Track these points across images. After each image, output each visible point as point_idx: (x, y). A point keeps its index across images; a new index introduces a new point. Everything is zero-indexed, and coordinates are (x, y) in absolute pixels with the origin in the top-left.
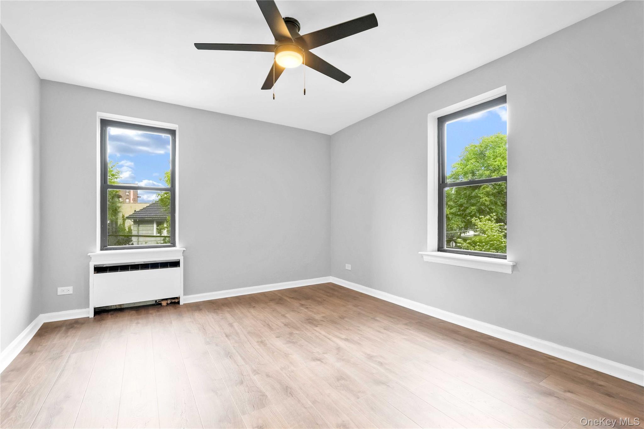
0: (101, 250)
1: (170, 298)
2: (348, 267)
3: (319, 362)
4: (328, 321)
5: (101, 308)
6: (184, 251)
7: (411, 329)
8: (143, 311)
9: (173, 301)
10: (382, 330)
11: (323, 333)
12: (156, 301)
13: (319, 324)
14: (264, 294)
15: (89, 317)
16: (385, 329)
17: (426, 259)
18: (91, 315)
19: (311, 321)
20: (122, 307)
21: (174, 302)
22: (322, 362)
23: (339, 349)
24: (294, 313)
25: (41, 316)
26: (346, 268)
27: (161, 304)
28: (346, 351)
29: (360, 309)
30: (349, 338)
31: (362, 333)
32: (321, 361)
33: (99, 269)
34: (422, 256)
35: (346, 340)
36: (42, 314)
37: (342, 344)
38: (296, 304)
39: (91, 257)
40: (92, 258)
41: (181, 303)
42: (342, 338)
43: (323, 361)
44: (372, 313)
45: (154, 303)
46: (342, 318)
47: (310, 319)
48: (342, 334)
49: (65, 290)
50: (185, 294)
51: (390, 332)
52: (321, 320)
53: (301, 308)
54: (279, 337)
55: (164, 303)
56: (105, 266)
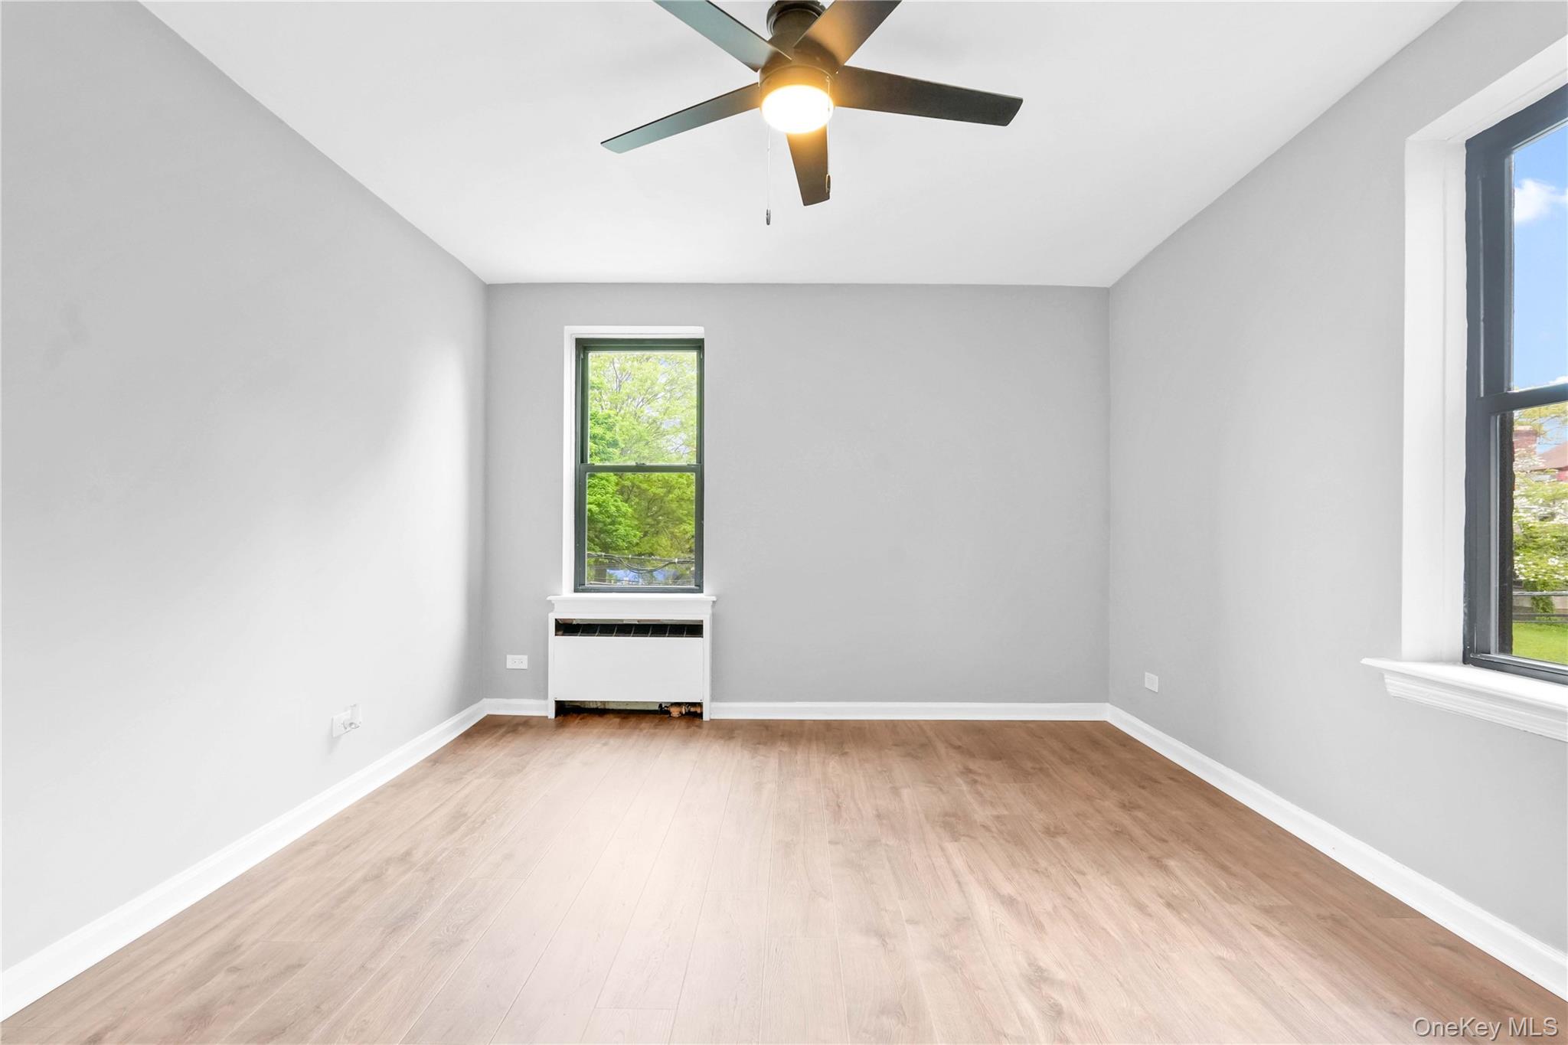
0: (576, 591)
1: (687, 703)
2: (1152, 682)
3: (874, 942)
4: (1001, 832)
5: (571, 704)
6: (714, 602)
7: (1276, 932)
8: (633, 721)
9: (692, 709)
10: (1157, 907)
11: (959, 863)
12: (660, 705)
13: (968, 836)
14: (893, 726)
15: (547, 717)
16: (1169, 905)
17: (1395, 686)
18: (551, 714)
19: (954, 823)
20: (607, 707)
21: (692, 713)
22: (884, 944)
23: (963, 922)
24: (928, 789)
25: (485, 701)
26: (1147, 685)
27: (669, 713)
28: (981, 935)
29: (1135, 819)
30: (1020, 899)
31: (1074, 895)
32: (884, 940)
33: (566, 628)
34: (1380, 674)
35: (1009, 902)
36: (487, 697)
37: (985, 908)
38: (953, 764)
39: (553, 604)
40: (555, 605)
41: (706, 717)
42: (999, 894)
43: (888, 941)
44: (1165, 841)
45: (657, 708)
46: (1052, 832)
47: (955, 815)
48: (1009, 880)
49: (517, 661)
50: (714, 698)
51: (1184, 920)
52: (984, 826)
53: (959, 780)
54: (837, 843)
55: (675, 712)
56: (574, 623)
